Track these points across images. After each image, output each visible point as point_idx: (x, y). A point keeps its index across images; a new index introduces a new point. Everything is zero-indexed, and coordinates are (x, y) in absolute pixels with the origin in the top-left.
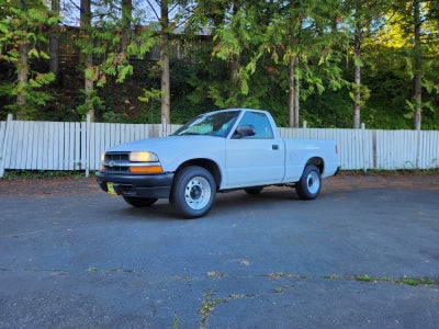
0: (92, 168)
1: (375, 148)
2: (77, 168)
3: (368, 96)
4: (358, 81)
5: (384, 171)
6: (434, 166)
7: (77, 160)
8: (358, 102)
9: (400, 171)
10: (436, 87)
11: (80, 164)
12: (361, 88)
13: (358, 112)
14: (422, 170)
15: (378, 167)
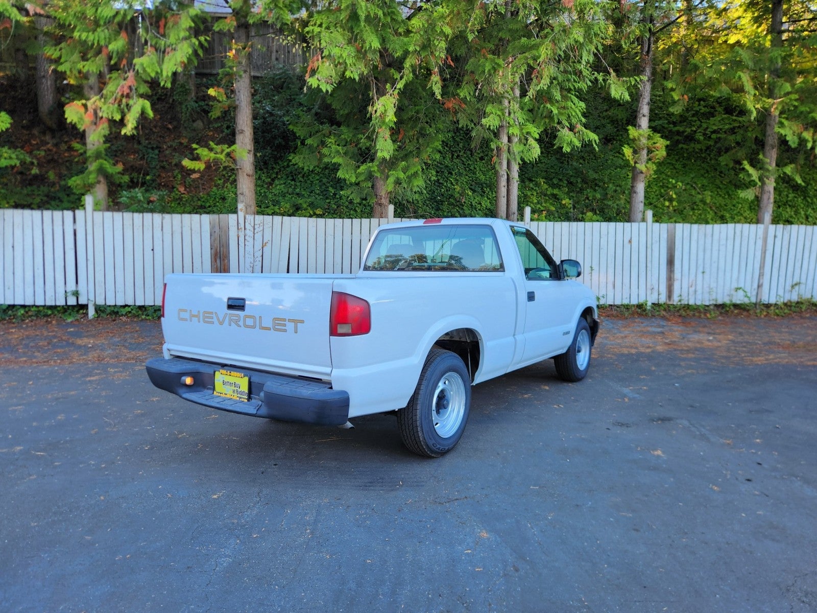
0: (100, 302)
1: (671, 262)
2: (72, 301)
3: (662, 153)
4: (644, 122)
5: (687, 307)
6: (795, 298)
7: (71, 286)
8: (641, 167)
9: (721, 307)
10: (808, 135)
11: (76, 294)
12: (649, 138)
13: (641, 187)
14: (768, 306)
15: (675, 300)
